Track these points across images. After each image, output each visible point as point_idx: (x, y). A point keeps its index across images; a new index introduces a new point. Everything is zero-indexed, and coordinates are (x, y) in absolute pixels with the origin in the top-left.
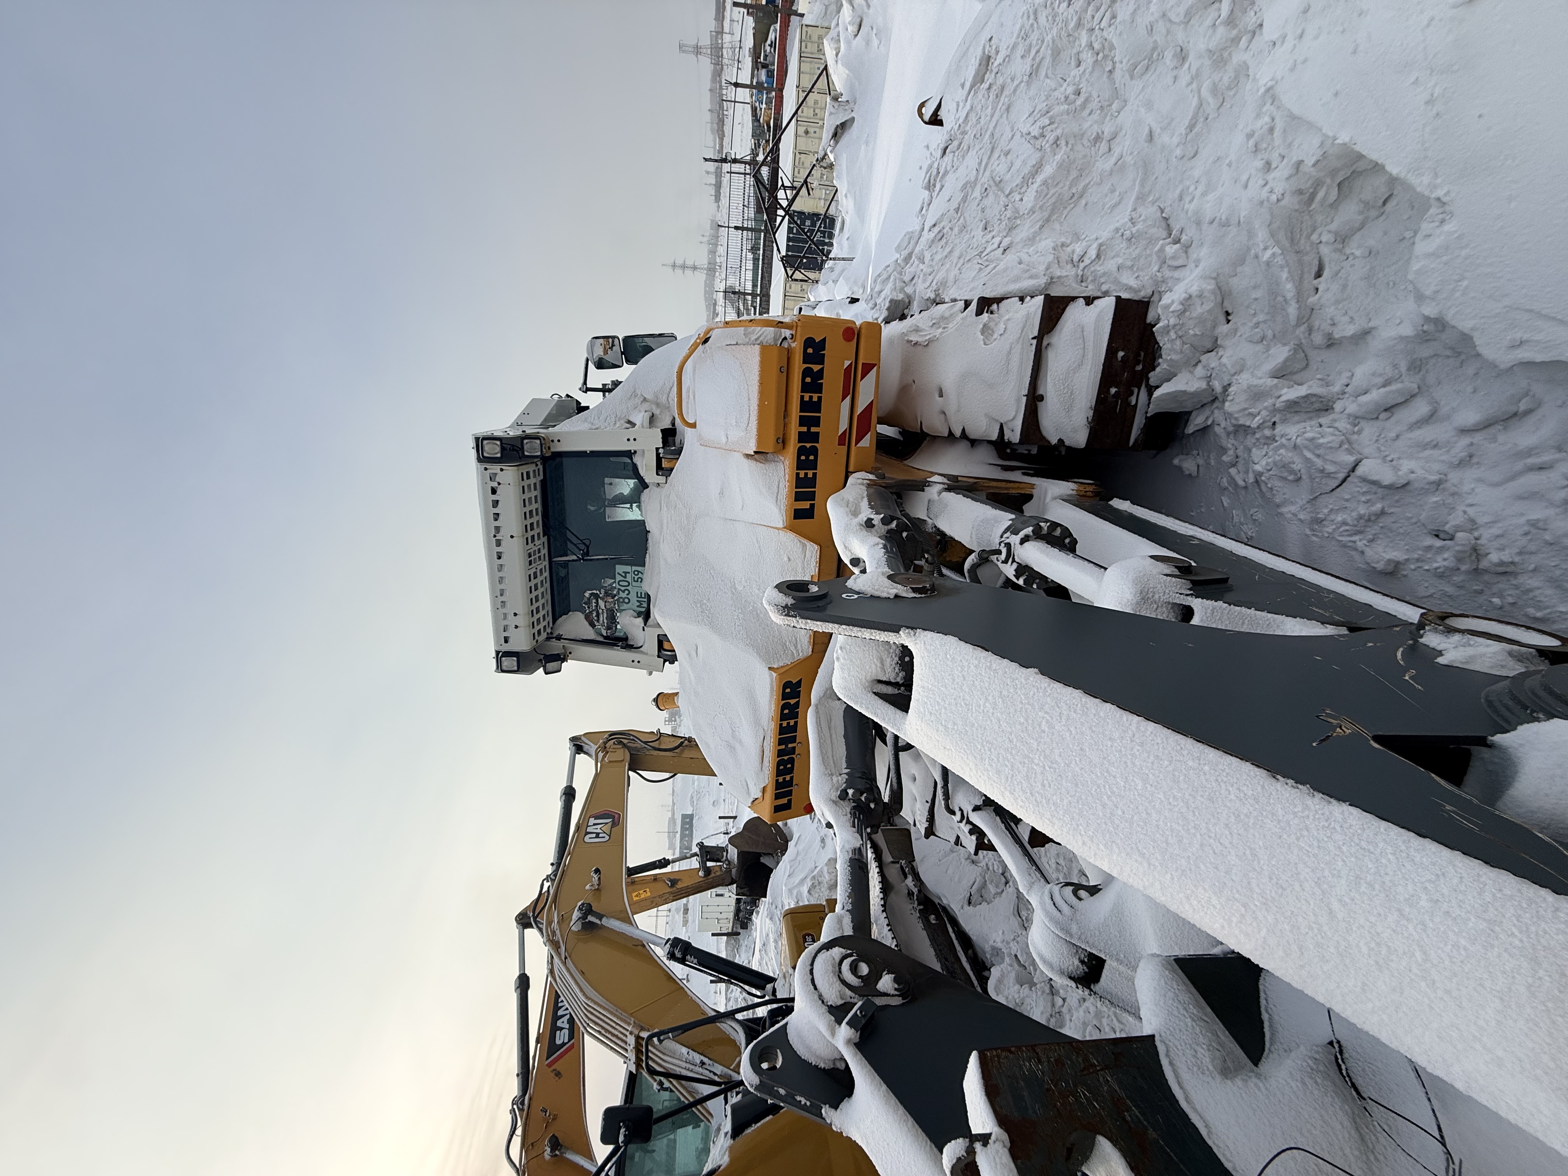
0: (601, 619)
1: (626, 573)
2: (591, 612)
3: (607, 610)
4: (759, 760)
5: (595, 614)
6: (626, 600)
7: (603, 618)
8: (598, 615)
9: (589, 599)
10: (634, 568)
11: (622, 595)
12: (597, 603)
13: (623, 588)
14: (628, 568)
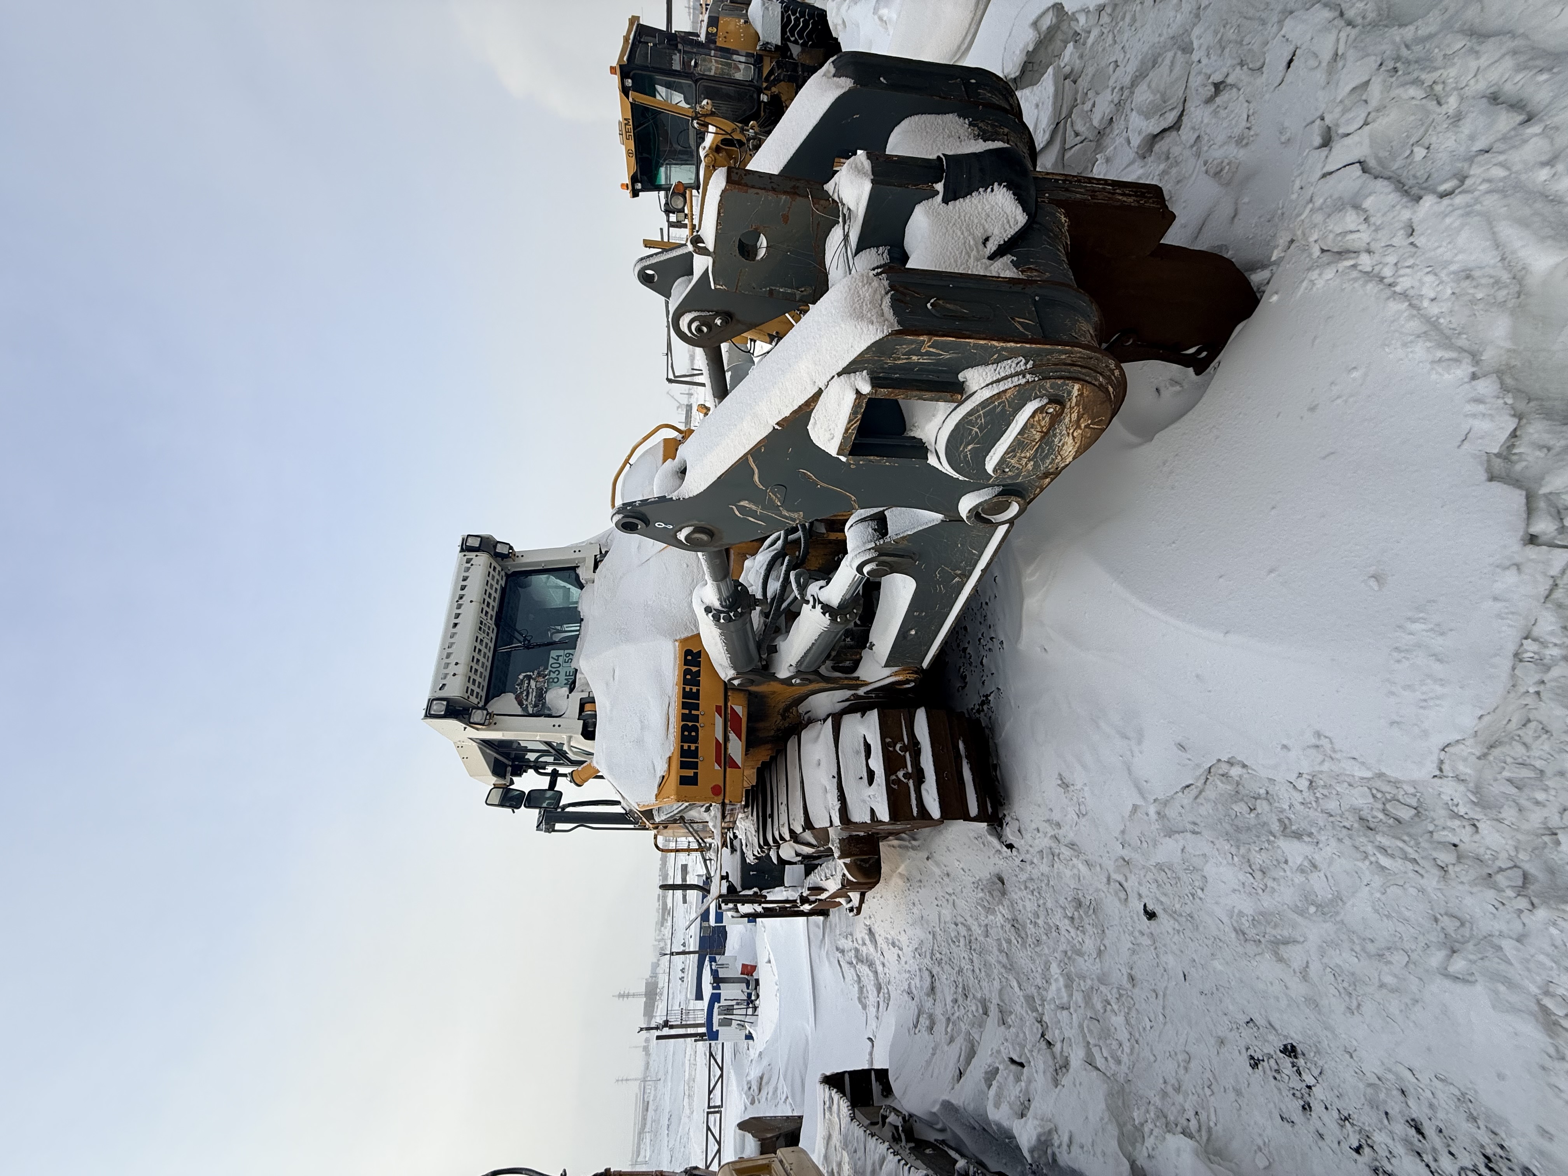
0: (530, 698)
1: (558, 656)
2: (522, 693)
3: (537, 689)
4: (664, 732)
5: (525, 693)
6: (556, 680)
7: (532, 697)
8: (527, 695)
9: (522, 681)
10: (566, 651)
11: (553, 675)
12: (529, 683)
13: (554, 670)
14: (561, 652)
